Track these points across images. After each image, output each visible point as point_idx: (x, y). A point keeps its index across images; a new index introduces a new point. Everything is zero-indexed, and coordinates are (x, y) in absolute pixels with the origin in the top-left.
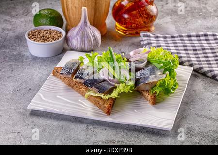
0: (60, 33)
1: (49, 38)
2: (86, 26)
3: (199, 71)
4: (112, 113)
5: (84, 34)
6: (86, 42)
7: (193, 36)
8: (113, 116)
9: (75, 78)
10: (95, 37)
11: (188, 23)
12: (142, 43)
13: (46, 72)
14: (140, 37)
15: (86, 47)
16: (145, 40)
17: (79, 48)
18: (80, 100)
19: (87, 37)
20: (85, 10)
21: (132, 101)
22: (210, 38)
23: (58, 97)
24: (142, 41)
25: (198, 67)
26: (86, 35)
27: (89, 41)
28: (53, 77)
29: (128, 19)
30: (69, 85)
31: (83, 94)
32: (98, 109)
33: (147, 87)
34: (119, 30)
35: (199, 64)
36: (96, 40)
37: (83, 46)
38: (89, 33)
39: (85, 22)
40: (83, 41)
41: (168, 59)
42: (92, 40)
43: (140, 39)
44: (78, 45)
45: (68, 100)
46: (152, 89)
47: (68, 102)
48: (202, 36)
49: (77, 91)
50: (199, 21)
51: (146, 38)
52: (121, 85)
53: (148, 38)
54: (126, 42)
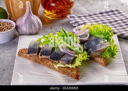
0: (10, 23)
1: (4, 28)
2: (31, 15)
3: (122, 37)
4: (79, 78)
5: (31, 22)
6: (33, 27)
7: (104, 13)
8: (81, 80)
9: (41, 55)
10: (38, 23)
11: (92, 5)
12: (71, 22)
13: (10, 54)
14: (68, 18)
15: (34, 31)
16: (72, 20)
17: (28, 33)
18: (49, 72)
19: (34, 24)
20: (28, 3)
21: (88, 66)
22: (116, 12)
23: (31, 72)
24: (70, 21)
25: (120, 34)
26: (32, 22)
27: (35, 26)
28: (19, 57)
29: (55, 6)
30: (36, 61)
31: (50, 67)
32: (67, 77)
33: (98, 54)
34: (48, 16)
35: (119, 32)
36: (39, 25)
37: (31, 31)
38: (34, 20)
39: (30, 12)
40: (31, 27)
41: (107, 31)
42: (37, 25)
43: (68, 20)
44: (28, 30)
45: (40, 74)
46: (101, 55)
47: (41, 75)
48: (110, 12)
49: (43, 65)
50: (99, 3)
51: (72, 19)
52: (80, 55)
53: (74, 19)
54: (57, 24)
